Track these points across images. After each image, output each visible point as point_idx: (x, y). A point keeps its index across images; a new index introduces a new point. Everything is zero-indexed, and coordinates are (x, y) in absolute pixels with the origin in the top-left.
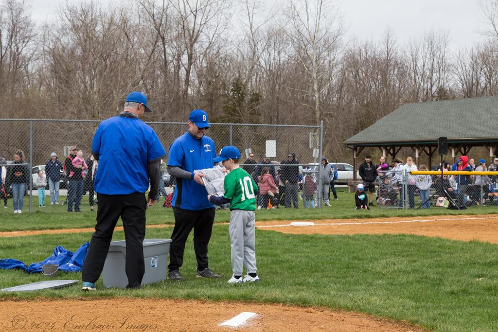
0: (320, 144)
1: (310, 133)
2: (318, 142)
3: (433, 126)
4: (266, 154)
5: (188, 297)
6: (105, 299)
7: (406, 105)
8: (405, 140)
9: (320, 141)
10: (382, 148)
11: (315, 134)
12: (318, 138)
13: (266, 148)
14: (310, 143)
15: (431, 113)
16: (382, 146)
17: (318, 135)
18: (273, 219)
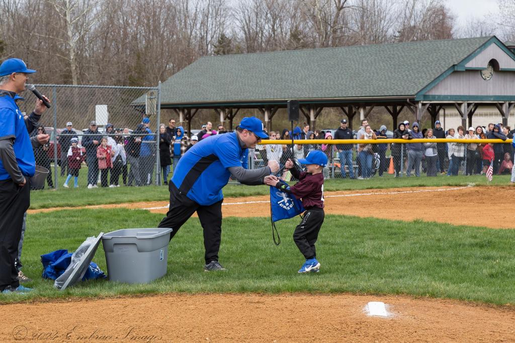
0: (157, 108)
1: (146, 96)
2: (155, 106)
3: (240, 84)
4: (96, 122)
5: (243, 290)
6: (147, 296)
7: (203, 58)
8: (208, 101)
9: (157, 106)
10: (177, 110)
11: (152, 97)
12: (155, 102)
13: (96, 114)
14: (146, 108)
15: (235, 69)
16: (178, 108)
17: (156, 99)
18: (140, 201)
